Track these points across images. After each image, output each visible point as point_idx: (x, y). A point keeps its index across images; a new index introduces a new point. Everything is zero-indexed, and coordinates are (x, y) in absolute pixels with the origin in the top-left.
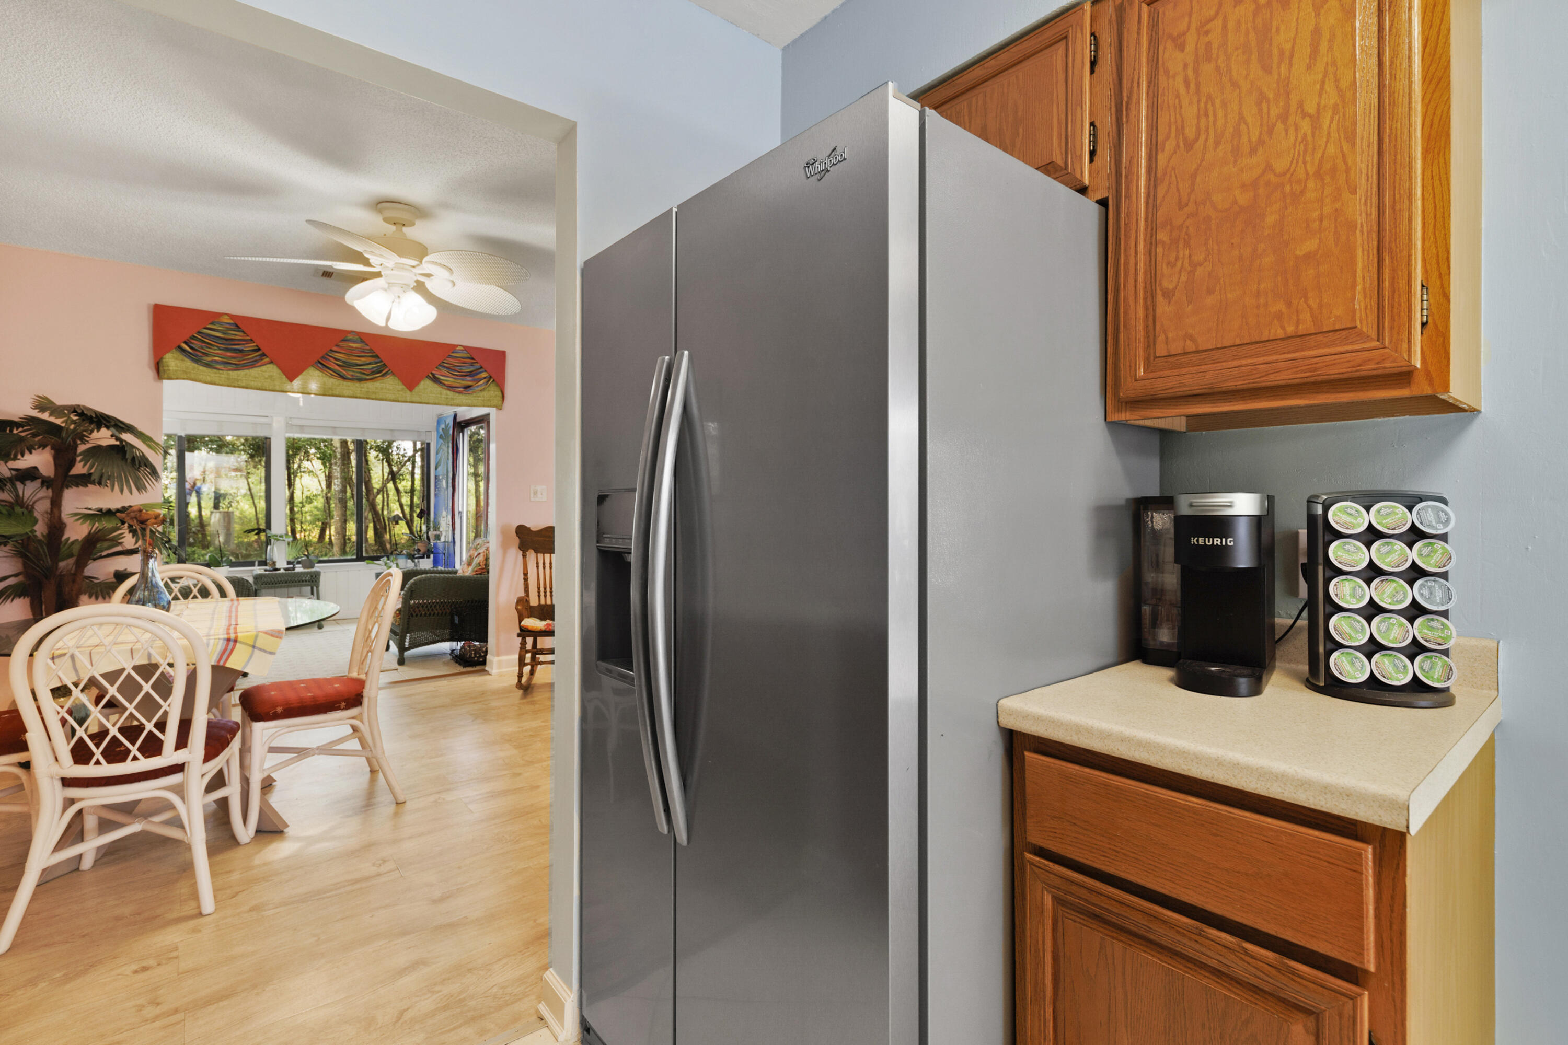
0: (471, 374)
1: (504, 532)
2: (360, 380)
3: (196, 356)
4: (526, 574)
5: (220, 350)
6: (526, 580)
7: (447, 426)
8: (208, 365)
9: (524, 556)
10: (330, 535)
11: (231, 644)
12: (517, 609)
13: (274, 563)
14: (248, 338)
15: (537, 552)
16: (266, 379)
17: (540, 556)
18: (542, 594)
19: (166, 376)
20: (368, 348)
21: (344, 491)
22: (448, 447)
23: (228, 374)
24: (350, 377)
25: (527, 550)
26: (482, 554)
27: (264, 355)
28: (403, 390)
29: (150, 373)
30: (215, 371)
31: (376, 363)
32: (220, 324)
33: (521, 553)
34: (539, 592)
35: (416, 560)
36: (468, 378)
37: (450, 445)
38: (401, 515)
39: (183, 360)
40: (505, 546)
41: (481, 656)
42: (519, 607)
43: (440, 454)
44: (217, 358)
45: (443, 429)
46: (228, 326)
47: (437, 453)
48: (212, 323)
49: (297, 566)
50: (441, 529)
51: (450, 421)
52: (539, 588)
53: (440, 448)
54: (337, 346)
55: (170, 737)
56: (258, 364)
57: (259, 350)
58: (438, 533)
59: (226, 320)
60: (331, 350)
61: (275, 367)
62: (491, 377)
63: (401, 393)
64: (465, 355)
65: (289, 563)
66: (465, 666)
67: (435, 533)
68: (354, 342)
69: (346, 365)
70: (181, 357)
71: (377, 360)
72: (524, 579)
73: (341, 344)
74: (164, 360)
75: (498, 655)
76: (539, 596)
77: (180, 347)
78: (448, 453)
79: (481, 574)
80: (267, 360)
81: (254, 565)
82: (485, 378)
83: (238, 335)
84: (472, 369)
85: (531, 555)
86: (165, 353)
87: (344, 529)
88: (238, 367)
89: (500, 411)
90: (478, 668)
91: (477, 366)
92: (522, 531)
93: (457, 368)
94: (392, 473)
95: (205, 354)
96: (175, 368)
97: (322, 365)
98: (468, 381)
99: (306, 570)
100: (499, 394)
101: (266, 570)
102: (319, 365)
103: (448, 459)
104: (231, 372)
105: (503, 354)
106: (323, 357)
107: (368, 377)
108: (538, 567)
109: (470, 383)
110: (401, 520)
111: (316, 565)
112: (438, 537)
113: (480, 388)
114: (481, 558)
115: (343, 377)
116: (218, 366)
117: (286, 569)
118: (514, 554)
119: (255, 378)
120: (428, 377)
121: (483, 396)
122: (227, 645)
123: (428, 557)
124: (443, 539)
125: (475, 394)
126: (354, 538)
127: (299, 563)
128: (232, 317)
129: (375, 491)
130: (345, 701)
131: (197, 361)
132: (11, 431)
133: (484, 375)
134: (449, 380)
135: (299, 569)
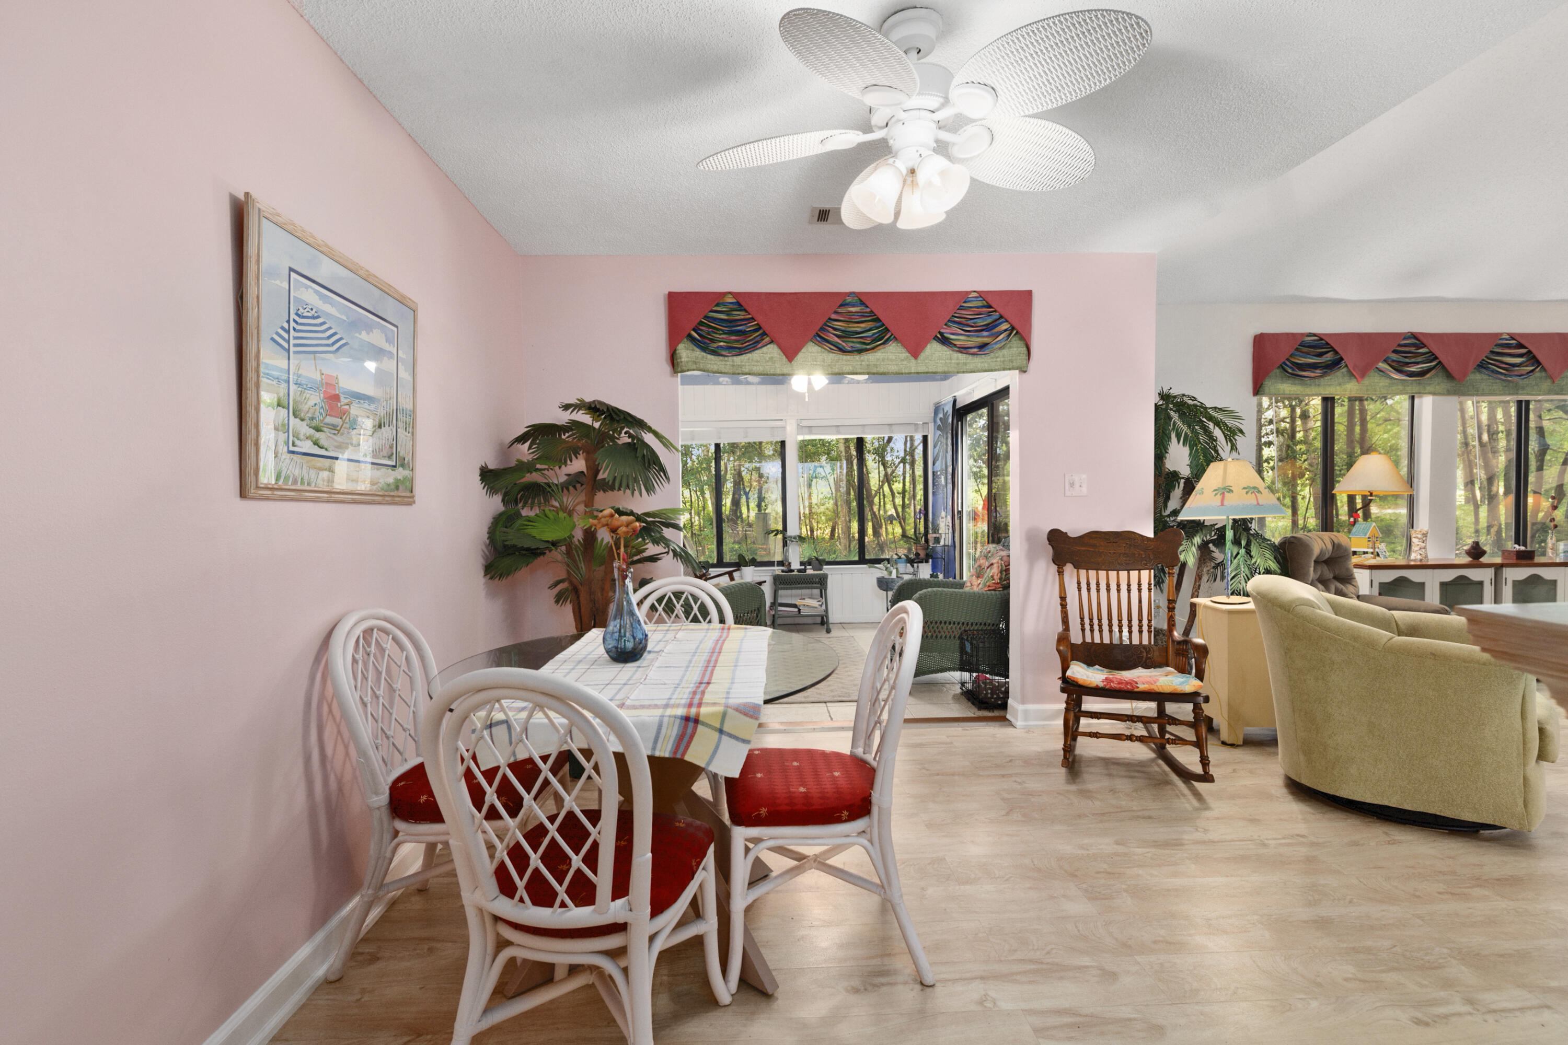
0: (988, 327)
1: (1030, 537)
2: (860, 351)
3: (704, 344)
4: (1063, 599)
5: (725, 333)
6: (1064, 606)
7: (945, 414)
8: (714, 353)
9: (1061, 573)
10: (839, 534)
11: (691, 725)
12: (1058, 650)
13: (790, 564)
14: (750, 316)
15: (1077, 567)
16: (768, 361)
17: (1083, 572)
18: (1087, 627)
19: (679, 369)
20: (868, 310)
21: (848, 493)
22: (947, 438)
23: (733, 361)
24: (850, 349)
25: (1065, 565)
26: (995, 565)
27: (764, 334)
28: (906, 359)
29: (667, 368)
30: (721, 358)
31: (877, 328)
32: (724, 304)
33: (1054, 568)
34: (1083, 625)
35: (915, 565)
36: (985, 333)
37: (950, 436)
38: (895, 515)
39: (693, 350)
40: (1032, 557)
41: (999, 698)
42: (1061, 648)
43: (940, 448)
44: (722, 344)
45: (941, 419)
46: (731, 306)
47: (935, 447)
48: (717, 305)
49: (808, 567)
50: (940, 532)
51: (949, 409)
52: (1082, 619)
53: (938, 440)
54: (836, 312)
55: (604, 879)
56: (759, 346)
57: (760, 328)
58: (937, 535)
59: (730, 299)
60: (830, 319)
61: (775, 346)
62: (1013, 328)
63: (905, 363)
64: (980, 304)
65: (802, 563)
66: (980, 709)
67: (934, 535)
68: (853, 306)
69: (846, 335)
70: (691, 346)
71: (878, 324)
72: (1061, 605)
73: (840, 310)
74: (677, 352)
75: (1023, 701)
76: (1083, 630)
77: (690, 337)
78: (947, 445)
79: (994, 590)
80: (767, 339)
81: (774, 566)
82: (1005, 330)
83: (740, 315)
84: (989, 320)
85: (1069, 569)
86: (678, 345)
87: (849, 528)
88: (741, 351)
89: (1024, 375)
90: (996, 713)
91: (995, 316)
92: (1056, 538)
93: (970, 322)
94: (886, 475)
95: (712, 341)
96: (686, 359)
97: (820, 338)
98: (984, 338)
99: (816, 572)
100: (1024, 350)
101: (783, 571)
102: (818, 338)
103: (947, 452)
104: (735, 358)
105: (1030, 293)
106: (822, 329)
107: (868, 347)
108: (1079, 589)
109: (986, 340)
110: (896, 520)
111: (825, 567)
112: (937, 540)
113: (998, 346)
114: (995, 570)
115: (842, 351)
116: (724, 353)
117: (799, 571)
118: (1045, 569)
119: (758, 362)
120: (936, 338)
121: (1004, 356)
122: (685, 727)
123: (927, 562)
124: (942, 543)
125: (992, 355)
126: (856, 536)
127: (810, 564)
128: (734, 295)
129: (873, 492)
130: (848, 808)
131: (705, 349)
132: (560, 436)
133: (1005, 326)
134: (961, 339)
135: (810, 571)
